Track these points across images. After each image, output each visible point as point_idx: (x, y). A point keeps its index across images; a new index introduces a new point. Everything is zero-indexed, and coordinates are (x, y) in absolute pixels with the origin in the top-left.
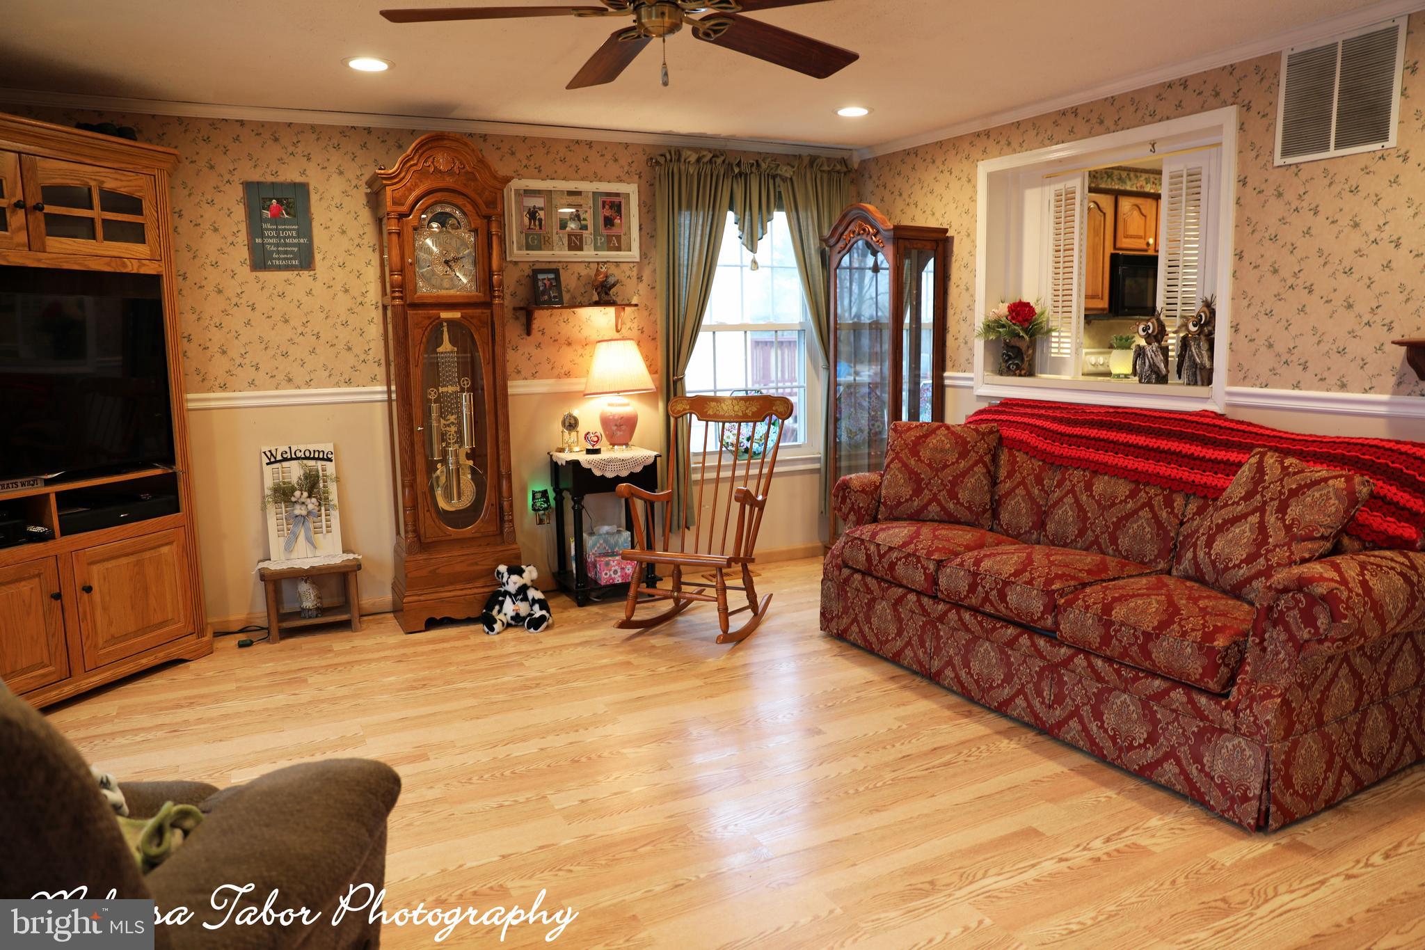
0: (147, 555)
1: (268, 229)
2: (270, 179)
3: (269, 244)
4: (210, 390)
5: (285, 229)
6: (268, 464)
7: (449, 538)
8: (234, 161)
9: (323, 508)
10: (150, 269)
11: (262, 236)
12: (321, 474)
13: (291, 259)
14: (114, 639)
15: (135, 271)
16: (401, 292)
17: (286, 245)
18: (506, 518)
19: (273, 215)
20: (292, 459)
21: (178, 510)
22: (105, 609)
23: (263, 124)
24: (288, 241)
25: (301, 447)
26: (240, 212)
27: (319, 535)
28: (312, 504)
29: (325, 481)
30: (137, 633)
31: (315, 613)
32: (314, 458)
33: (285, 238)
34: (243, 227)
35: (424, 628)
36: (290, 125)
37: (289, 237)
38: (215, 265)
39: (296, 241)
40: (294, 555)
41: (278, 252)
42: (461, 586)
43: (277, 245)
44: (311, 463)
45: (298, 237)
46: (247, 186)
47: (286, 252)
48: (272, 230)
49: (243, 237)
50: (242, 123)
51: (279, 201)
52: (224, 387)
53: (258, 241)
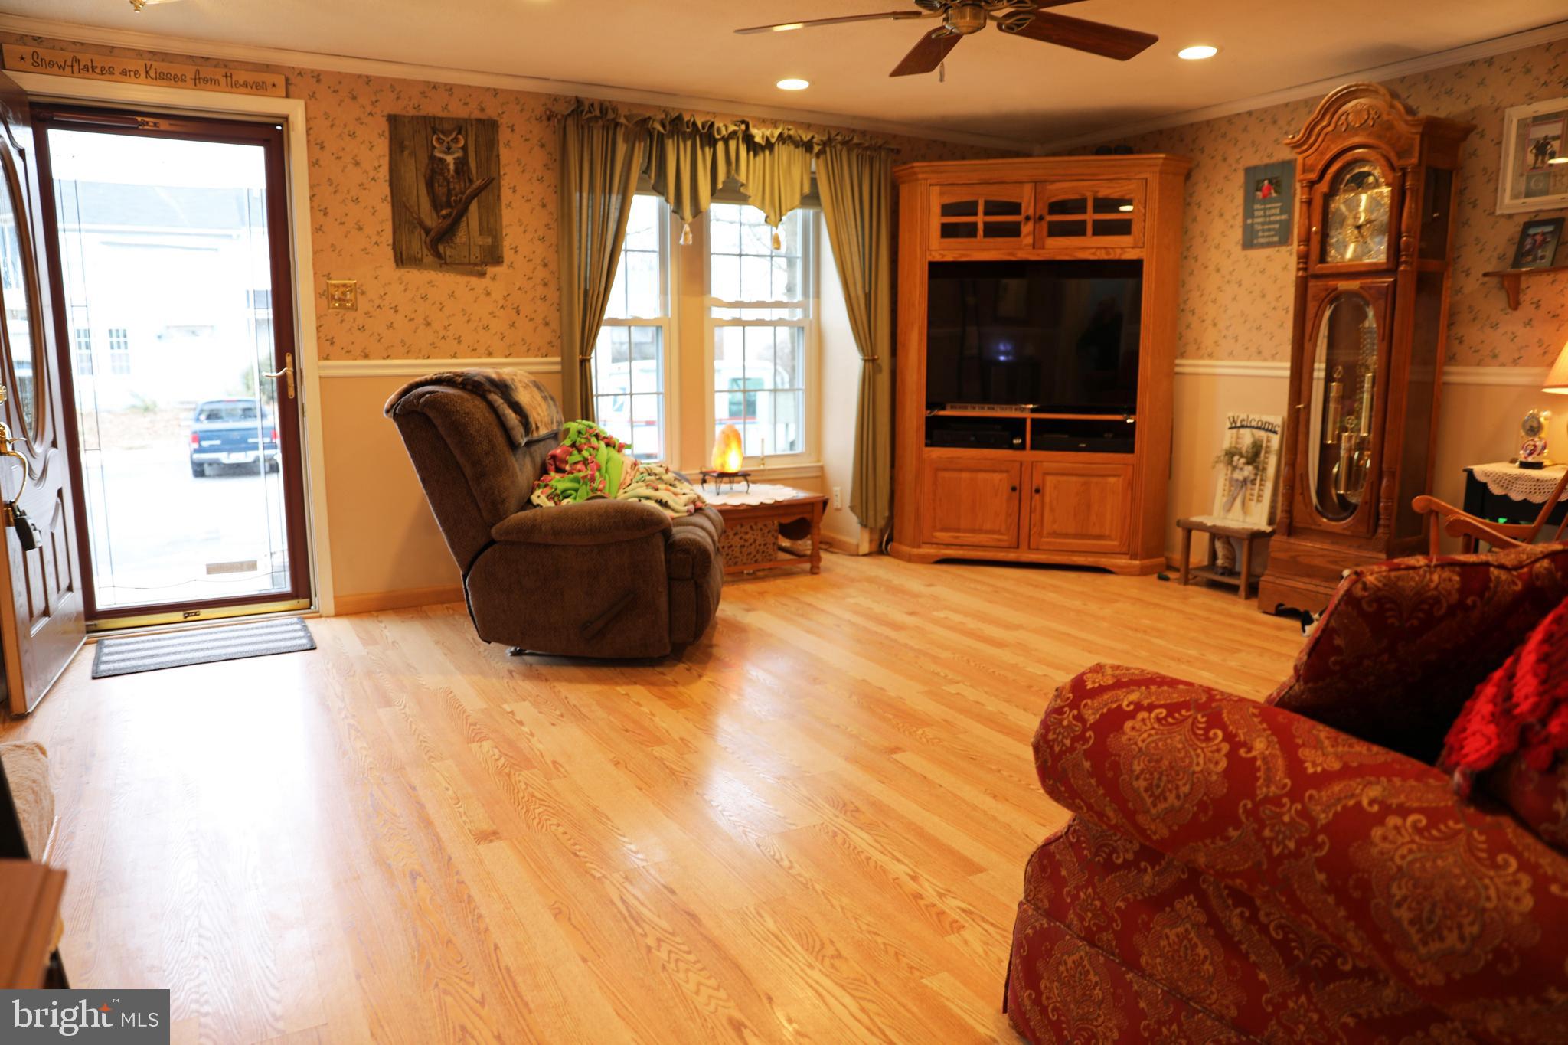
0: (1095, 480)
1: (1258, 210)
2: (1266, 161)
3: (1258, 223)
4: (1201, 358)
5: (1270, 209)
6: (1230, 428)
7: (1317, 528)
8: (1241, 150)
9: (1259, 478)
10: (1131, 255)
11: (1253, 217)
12: (1264, 445)
13: (1273, 236)
14: (1055, 534)
15: (1117, 257)
16: (1306, 263)
17: (1270, 223)
18: (1382, 522)
19: (1265, 196)
20: (1247, 427)
21: (1132, 451)
22: (1052, 510)
23: (1265, 111)
24: (1272, 219)
25: (1256, 417)
26: (1239, 197)
27: (1253, 503)
28: (1248, 471)
29: (1266, 452)
30: (1076, 536)
31: (1220, 571)
32: (1263, 429)
33: (1270, 216)
34: (1241, 210)
35: (1273, 612)
36: (1287, 105)
37: (1273, 215)
38: (1217, 247)
39: (1278, 218)
40: (1230, 516)
41: (1263, 231)
42: (1317, 582)
43: (1263, 224)
44: (1262, 434)
45: (1281, 213)
46: (1249, 171)
47: (1269, 230)
48: (1261, 210)
49: (1240, 218)
50: (1250, 113)
51: (1270, 182)
52: (1211, 356)
53: (1249, 221)
